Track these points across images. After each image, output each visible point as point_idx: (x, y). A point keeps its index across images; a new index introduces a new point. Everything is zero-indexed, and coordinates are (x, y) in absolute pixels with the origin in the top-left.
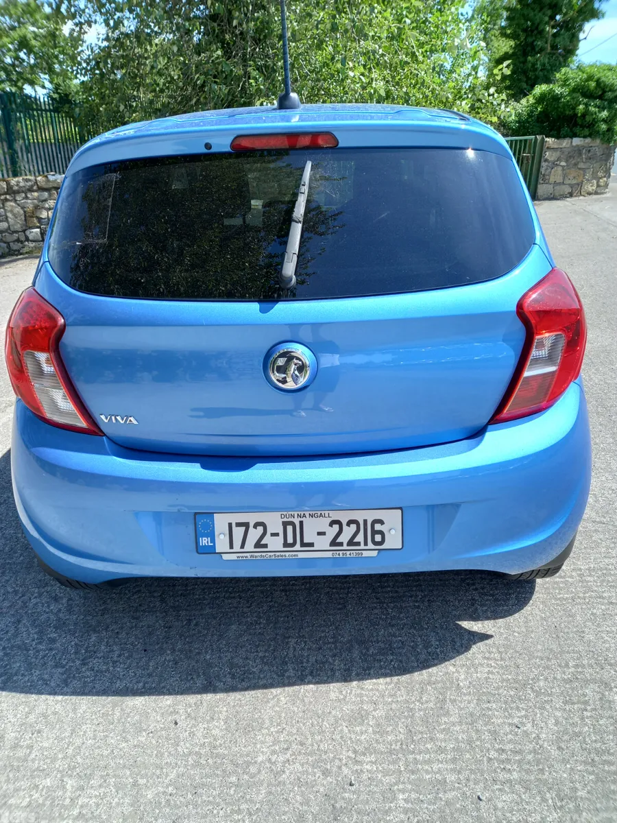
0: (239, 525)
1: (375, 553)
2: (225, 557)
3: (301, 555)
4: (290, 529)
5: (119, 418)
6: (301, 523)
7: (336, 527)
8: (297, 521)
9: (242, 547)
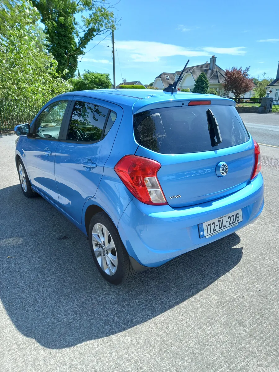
0: (209, 225)
1: (238, 224)
2: (207, 237)
3: (224, 230)
4: (220, 222)
5: (176, 196)
6: (222, 219)
7: (229, 218)
8: (221, 219)
9: (210, 232)
